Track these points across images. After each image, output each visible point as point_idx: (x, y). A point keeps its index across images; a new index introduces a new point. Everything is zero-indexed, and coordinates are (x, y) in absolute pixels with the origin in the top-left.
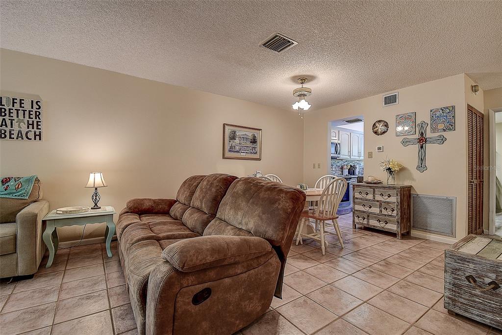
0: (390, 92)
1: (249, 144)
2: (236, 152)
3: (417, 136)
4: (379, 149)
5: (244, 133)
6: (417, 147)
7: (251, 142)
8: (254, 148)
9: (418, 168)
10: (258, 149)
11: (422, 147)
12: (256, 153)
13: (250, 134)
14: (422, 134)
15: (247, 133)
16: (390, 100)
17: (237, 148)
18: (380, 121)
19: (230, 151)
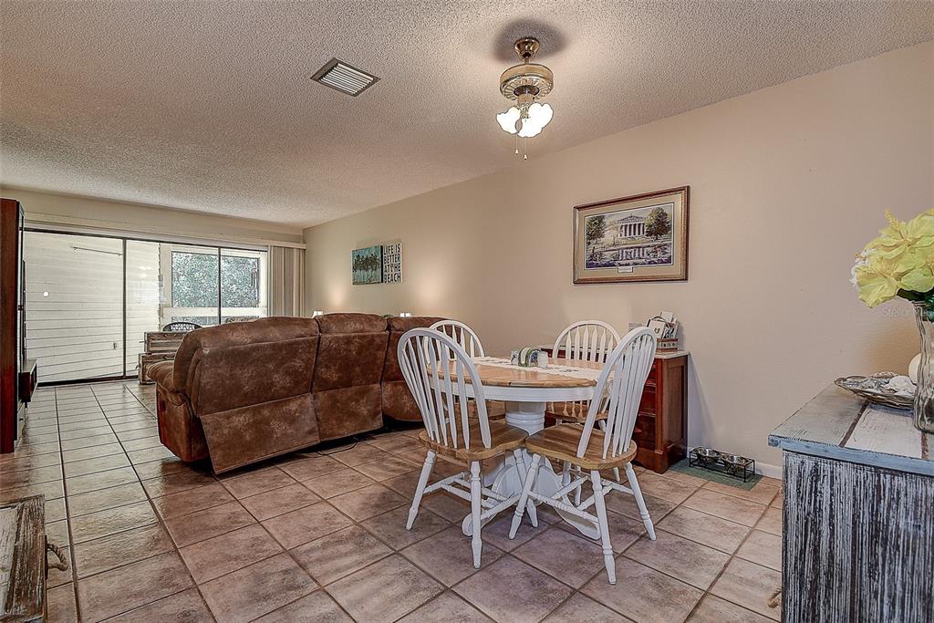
1: (642, 239)
2: (605, 265)
5: (627, 214)
7: (649, 234)
8: (662, 248)
10: (676, 250)
12: (669, 261)
13: (645, 213)
15: (635, 212)
17: (608, 256)
19: (589, 265)
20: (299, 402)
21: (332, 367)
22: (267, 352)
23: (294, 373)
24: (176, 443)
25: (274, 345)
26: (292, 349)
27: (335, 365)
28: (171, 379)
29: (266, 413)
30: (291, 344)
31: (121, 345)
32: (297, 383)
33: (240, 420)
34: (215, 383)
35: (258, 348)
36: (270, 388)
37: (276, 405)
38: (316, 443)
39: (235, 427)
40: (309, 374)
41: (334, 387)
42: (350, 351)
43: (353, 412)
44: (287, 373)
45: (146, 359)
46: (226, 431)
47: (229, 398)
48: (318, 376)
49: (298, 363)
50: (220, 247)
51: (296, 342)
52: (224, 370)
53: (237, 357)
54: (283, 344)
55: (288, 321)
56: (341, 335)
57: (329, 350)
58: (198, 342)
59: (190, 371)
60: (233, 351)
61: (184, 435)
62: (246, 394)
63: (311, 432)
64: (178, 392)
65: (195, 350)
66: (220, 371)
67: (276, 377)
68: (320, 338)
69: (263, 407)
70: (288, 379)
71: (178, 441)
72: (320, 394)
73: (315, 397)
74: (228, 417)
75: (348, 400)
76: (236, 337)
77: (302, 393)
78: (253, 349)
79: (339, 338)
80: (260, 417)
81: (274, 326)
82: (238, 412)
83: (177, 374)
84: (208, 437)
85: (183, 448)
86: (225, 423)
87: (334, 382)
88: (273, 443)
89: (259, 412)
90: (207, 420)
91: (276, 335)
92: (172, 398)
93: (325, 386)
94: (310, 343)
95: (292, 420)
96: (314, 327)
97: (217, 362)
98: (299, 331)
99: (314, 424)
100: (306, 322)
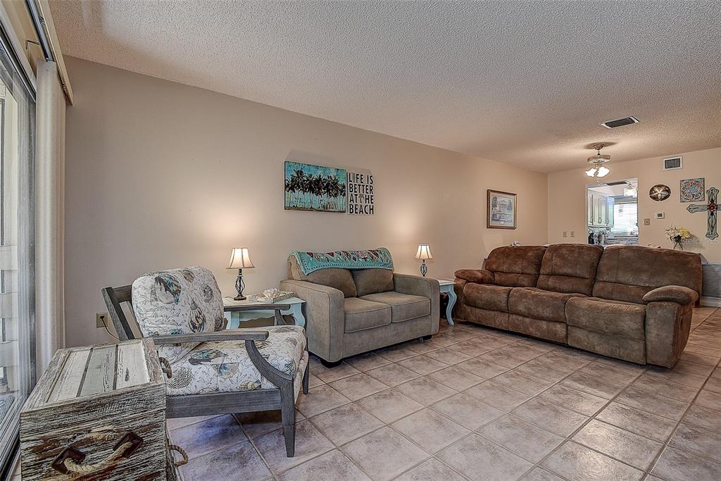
0: (670, 156)
3: (706, 202)
4: (660, 215)
6: (706, 214)
9: (708, 235)
11: (712, 214)
12: (512, 221)
14: (712, 201)
15: (505, 199)
16: (672, 164)
17: (498, 216)
18: (659, 186)
19: (492, 220)
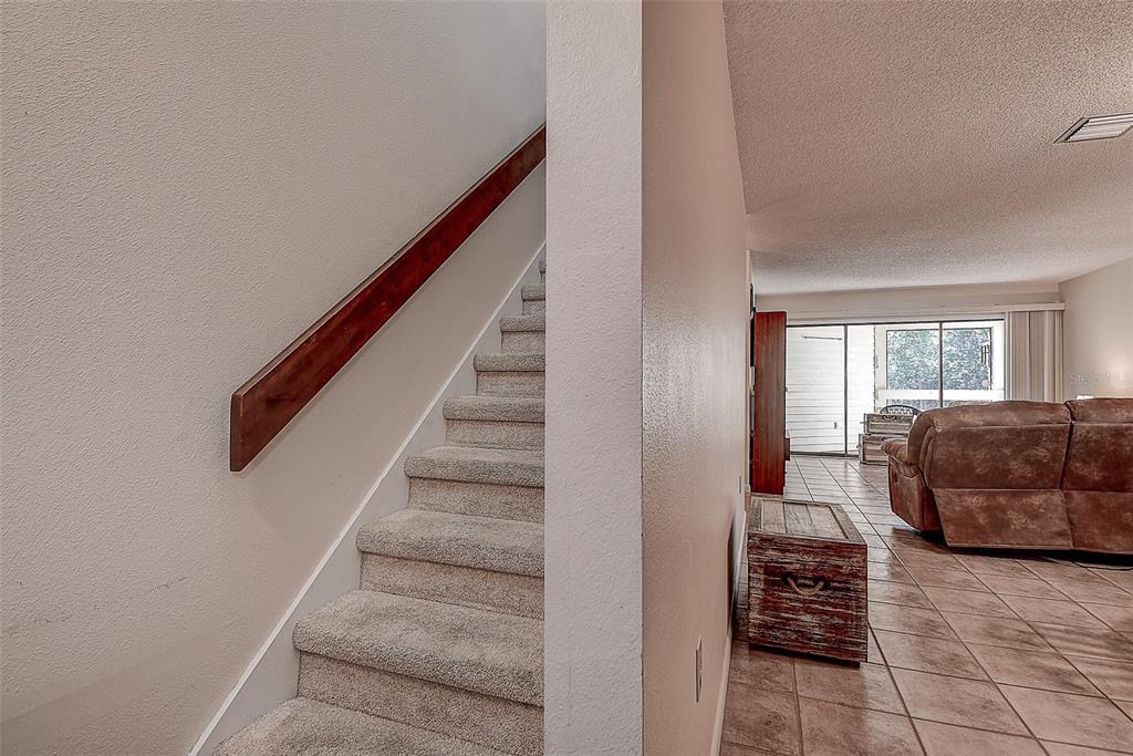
20: (1044, 496)
21: (1093, 464)
22: (1003, 437)
23: (1035, 463)
24: (908, 511)
25: (1012, 430)
26: (1033, 436)
27: (1096, 461)
28: (905, 453)
29: (1002, 500)
30: (1031, 431)
31: (841, 424)
32: (1041, 475)
33: (974, 501)
34: (947, 460)
35: (992, 431)
36: (1006, 476)
37: (1014, 494)
38: (1067, 548)
39: (968, 507)
40: (1058, 468)
41: (1096, 487)
42: (1120, 445)
43: (1127, 525)
44: (1027, 461)
45: (866, 440)
46: (957, 509)
47: (962, 477)
48: (1071, 472)
49: (1041, 453)
50: (941, 322)
51: (1041, 430)
52: (955, 449)
53: (968, 438)
54: (1021, 430)
55: (1029, 405)
56: (1105, 425)
57: (1086, 441)
58: (932, 421)
59: (923, 446)
60: (964, 432)
61: (917, 505)
62: (978, 476)
63: (1061, 534)
64: (911, 464)
65: (929, 427)
66: (951, 449)
67: (1014, 465)
68: (1072, 426)
69: (998, 493)
70: (1029, 469)
71: (911, 510)
72: (1075, 493)
73: (1066, 496)
74: (960, 495)
75: (1119, 508)
76: (967, 418)
77: (1048, 488)
78: (987, 432)
79: (1102, 428)
80: (994, 503)
81: (1011, 410)
82: (970, 493)
83: (911, 448)
84: (940, 510)
85: (916, 517)
86: (956, 499)
87: (1095, 482)
88: (1010, 534)
89: (994, 498)
90: (941, 495)
91: (1013, 419)
92: (904, 470)
93: (1081, 484)
94: (1058, 432)
95: (1034, 515)
96: (1064, 413)
97: (950, 440)
98: (1042, 416)
99: (1065, 526)
100: (1052, 407)
